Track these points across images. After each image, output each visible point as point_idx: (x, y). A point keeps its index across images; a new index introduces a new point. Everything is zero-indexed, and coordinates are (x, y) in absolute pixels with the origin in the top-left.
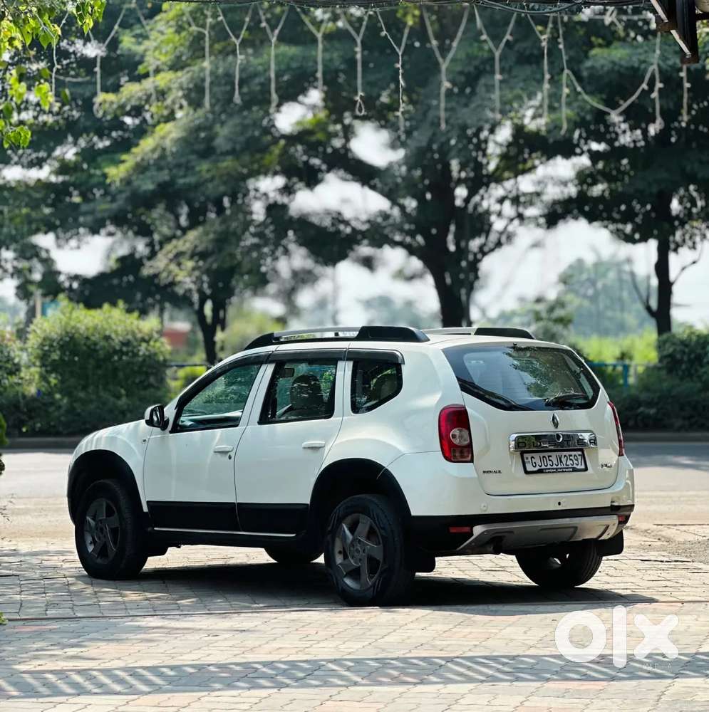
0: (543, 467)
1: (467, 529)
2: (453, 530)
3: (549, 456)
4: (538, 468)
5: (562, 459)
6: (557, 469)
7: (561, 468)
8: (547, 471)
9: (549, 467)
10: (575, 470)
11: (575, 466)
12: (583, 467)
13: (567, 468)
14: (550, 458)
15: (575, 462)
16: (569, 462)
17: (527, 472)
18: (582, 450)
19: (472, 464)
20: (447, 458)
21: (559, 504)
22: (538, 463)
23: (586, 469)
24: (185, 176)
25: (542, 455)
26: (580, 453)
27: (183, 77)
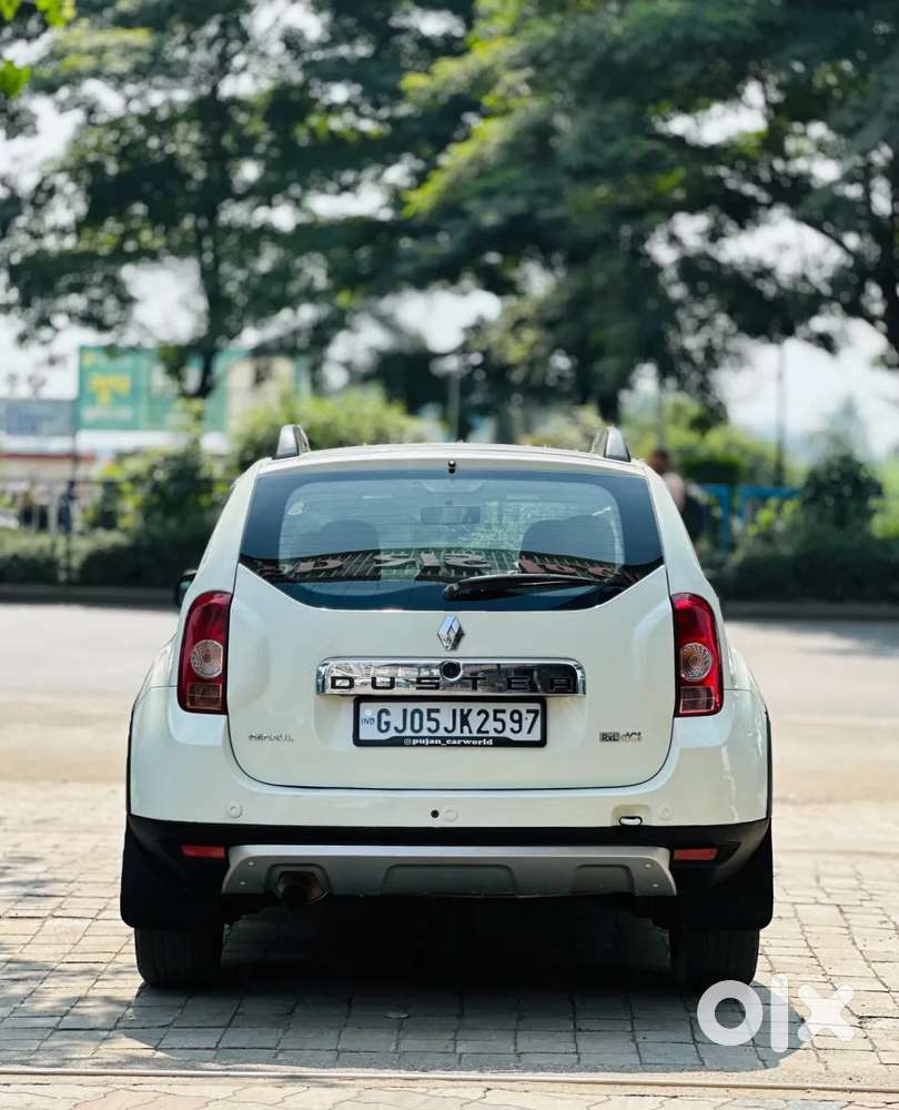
0: (408, 733)
2: (189, 851)
3: (430, 711)
4: (392, 733)
5: (470, 719)
6: (444, 739)
7: (457, 738)
8: (415, 741)
9: (425, 733)
11: (508, 734)
13: (482, 738)
14: (433, 715)
15: (509, 724)
16: (491, 726)
17: (358, 742)
18: (542, 701)
19: (225, 717)
21: (435, 814)
22: (397, 721)
25: (411, 707)
26: (537, 706)
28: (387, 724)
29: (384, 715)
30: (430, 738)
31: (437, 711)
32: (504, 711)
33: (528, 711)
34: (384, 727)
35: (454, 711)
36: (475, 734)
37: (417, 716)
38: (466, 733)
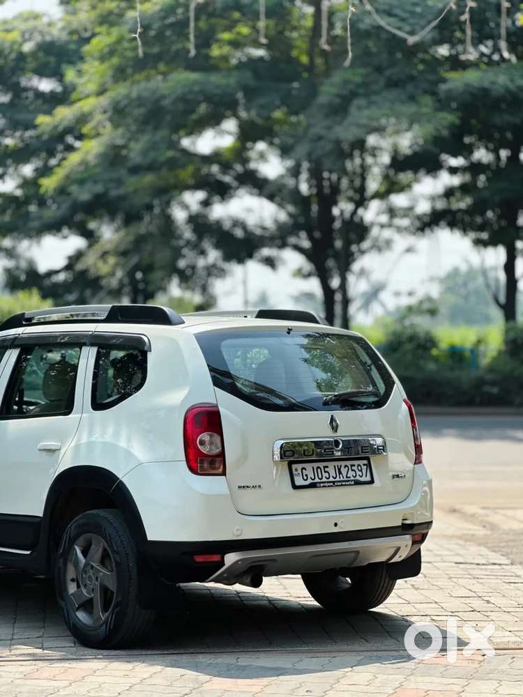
0: (317, 480)
1: (216, 558)
2: (199, 559)
3: (324, 467)
4: (309, 481)
5: (342, 470)
6: (334, 482)
7: (339, 482)
8: (322, 485)
9: (324, 480)
10: (357, 483)
11: (358, 478)
12: (368, 478)
13: (348, 481)
14: (326, 469)
16: (351, 474)
17: (295, 487)
18: (368, 459)
19: (224, 477)
20: (193, 470)
21: (336, 525)
22: (311, 475)
23: (372, 482)
24: (117, 188)
25: (316, 465)
26: (366, 462)
27: (104, 101)
28: (306, 475)
29: (304, 471)
30: (328, 482)
31: (327, 467)
32: (354, 465)
33: (364, 465)
34: (305, 478)
35: (335, 467)
36: (345, 479)
37: (319, 470)
38: (342, 479)
